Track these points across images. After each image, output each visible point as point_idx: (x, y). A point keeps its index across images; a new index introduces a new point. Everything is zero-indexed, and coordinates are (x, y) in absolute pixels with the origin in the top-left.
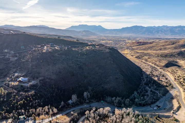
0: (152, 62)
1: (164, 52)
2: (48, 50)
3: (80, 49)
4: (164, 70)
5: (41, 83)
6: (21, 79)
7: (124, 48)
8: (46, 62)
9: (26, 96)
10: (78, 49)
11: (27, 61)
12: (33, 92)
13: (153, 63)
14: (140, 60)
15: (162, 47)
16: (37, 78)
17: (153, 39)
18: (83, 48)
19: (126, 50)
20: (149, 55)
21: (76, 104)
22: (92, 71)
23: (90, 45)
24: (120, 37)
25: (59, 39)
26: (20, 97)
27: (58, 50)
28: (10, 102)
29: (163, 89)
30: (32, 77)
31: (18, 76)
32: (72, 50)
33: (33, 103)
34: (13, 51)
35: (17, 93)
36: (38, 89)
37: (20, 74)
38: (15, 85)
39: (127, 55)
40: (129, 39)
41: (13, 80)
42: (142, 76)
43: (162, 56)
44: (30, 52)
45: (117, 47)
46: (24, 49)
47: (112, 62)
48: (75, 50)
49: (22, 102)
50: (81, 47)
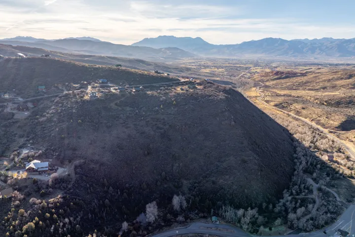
0: (310, 116)
1: (334, 96)
2: (94, 94)
3: (163, 92)
4: (338, 137)
5: (79, 173)
6: (34, 164)
7: (248, 83)
8: (89, 122)
9: (43, 207)
10: (160, 93)
11: (50, 120)
12: (59, 196)
13: (312, 120)
14: (284, 113)
15: (328, 84)
16: (70, 162)
17: (305, 65)
18: (170, 89)
19: (254, 89)
20: (304, 102)
21: (155, 225)
22: (190, 142)
23: (184, 82)
24: (239, 61)
25: (119, 69)
26: (29, 212)
27: (117, 94)
28: (5, 223)
29: (344, 183)
30: (58, 158)
31: (28, 157)
32: (146, 94)
33: (59, 225)
34: (22, 97)
35: (24, 199)
36: (70, 189)
37: (32, 153)
38: (20, 178)
39: (257, 101)
40: (257, 64)
41: (17, 165)
42: (295, 152)
43: (329, 103)
44: (57, 99)
45: (233, 82)
46: (45, 93)
47: (233, 123)
48: (152, 95)
49: (32, 224)
50: (164, 87)
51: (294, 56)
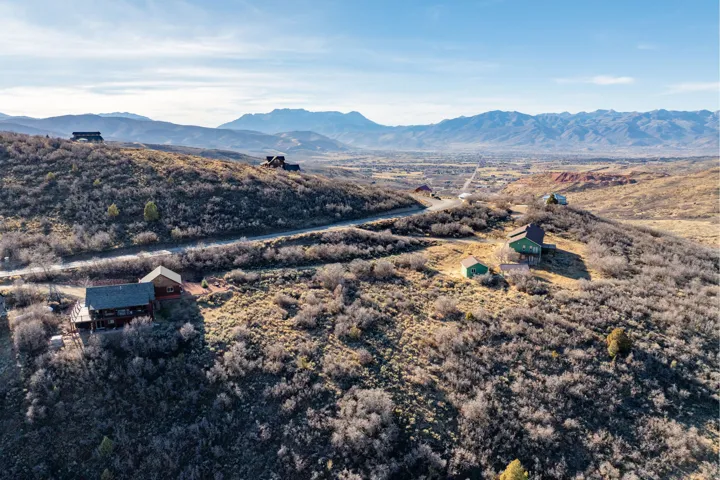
24: (442, 156)
40: (482, 162)
51: (548, 146)
